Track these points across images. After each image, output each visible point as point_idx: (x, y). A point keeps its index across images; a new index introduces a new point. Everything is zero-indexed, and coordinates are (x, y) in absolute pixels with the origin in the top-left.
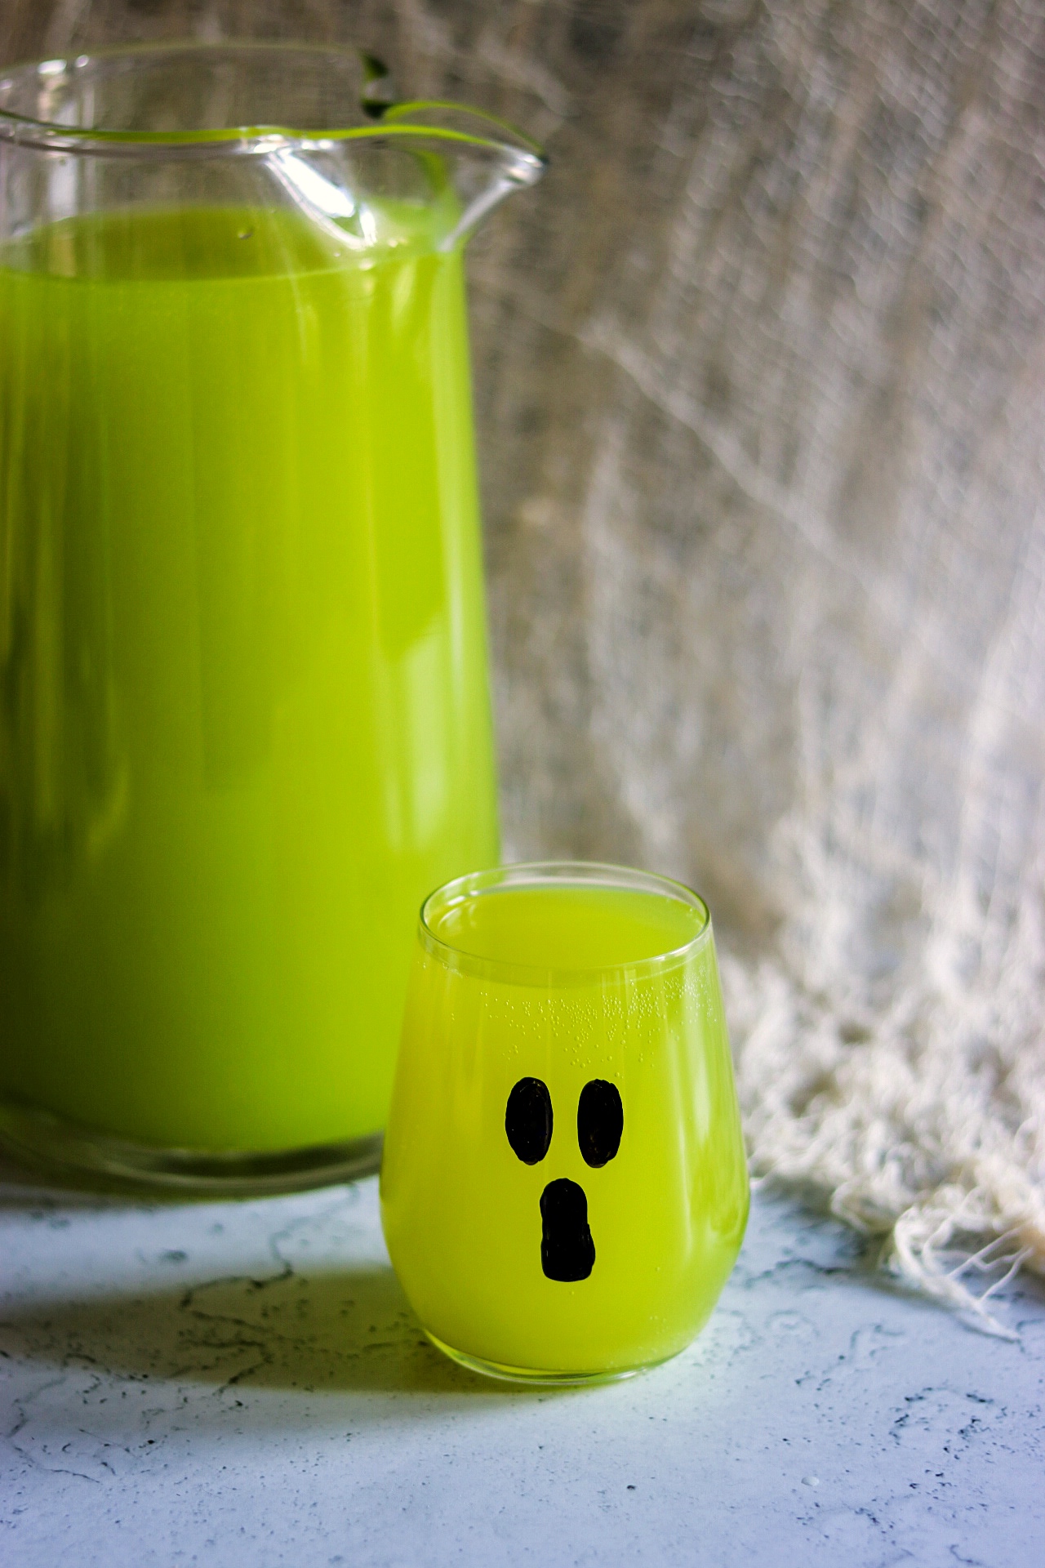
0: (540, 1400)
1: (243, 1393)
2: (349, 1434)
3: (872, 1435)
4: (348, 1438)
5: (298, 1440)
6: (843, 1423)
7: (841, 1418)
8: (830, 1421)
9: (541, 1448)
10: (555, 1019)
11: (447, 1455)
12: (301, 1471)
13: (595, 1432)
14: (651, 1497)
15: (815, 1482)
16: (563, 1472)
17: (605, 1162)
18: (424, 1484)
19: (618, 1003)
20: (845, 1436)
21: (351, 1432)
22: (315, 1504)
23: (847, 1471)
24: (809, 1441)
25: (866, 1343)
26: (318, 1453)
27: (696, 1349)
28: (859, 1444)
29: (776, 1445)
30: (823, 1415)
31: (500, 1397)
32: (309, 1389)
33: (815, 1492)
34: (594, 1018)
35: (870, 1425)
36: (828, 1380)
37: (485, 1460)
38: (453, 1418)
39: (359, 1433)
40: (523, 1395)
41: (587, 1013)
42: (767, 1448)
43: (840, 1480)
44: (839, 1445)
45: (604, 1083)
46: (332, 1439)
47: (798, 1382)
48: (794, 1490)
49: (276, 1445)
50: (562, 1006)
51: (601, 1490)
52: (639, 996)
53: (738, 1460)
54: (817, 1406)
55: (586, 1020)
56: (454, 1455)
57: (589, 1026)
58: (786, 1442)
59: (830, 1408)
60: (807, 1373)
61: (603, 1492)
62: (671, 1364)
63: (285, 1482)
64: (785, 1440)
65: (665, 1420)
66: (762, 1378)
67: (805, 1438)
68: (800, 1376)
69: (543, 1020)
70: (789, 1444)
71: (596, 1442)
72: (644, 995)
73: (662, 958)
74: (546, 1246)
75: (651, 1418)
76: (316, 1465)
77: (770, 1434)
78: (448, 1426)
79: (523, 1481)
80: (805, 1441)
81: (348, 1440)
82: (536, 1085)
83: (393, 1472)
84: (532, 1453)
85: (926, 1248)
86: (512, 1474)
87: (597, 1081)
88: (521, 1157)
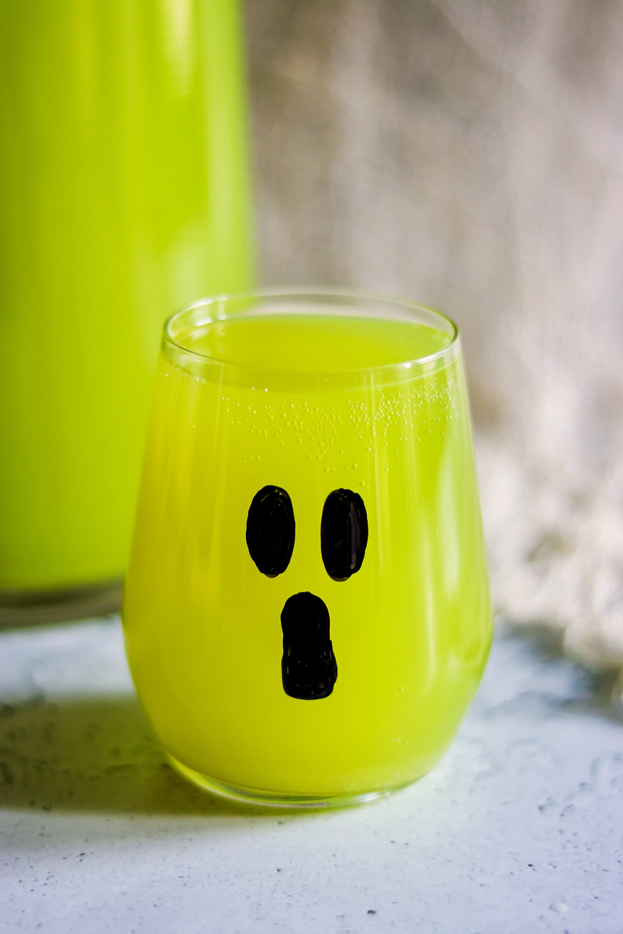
0: (280, 823)
2: (82, 854)
3: (619, 862)
4: (81, 858)
5: (29, 859)
6: (589, 849)
7: (586, 844)
8: (575, 847)
9: (279, 870)
10: (299, 424)
11: (181, 877)
12: (29, 890)
13: (334, 855)
14: (392, 923)
15: (564, 908)
16: (301, 895)
17: (349, 575)
18: (155, 906)
19: (364, 409)
20: (592, 863)
21: (84, 852)
22: (39, 925)
23: (596, 898)
24: (555, 867)
25: (606, 772)
26: (49, 873)
27: (437, 776)
28: (606, 871)
29: (521, 871)
30: (568, 841)
31: (238, 820)
32: (47, 808)
33: (564, 919)
34: (339, 424)
35: (617, 851)
36: (570, 806)
37: (221, 882)
38: (190, 840)
39: (92, 853)
40: (262, 819)
41: (332, 419)
42: (511, 873)
43: (589, 907)
44: (586, 871)
45: (349, 492)
46: (64, 858)
47: (541, 808)
48: (542, 917)
49: (6, 864)
50: (306, 411)
51: (340, 914)
52: (386, 403)
53: (482, 885)
54: (561, 831)
55: (331, 426)
56: (189, 876)
57: (333, 433)
58: (530, 868)
59: (575, 834)
60: (549, 799)
61: (342, 917)
62: (412, 791)
63: (11, 901)
64: (530, 865)
65: (407, 844)
66: (505, 803)
67: (550, 864)
68: (542, 802)
69: (286, 425)
70: (534, 870)
71: (336, 866)
72: (392, 402)
73: (408, 365)
74: (286, 662)
75: (392, 842)
76: (45, 884)
77: (514, 859)
78: (185, 848)
79: (259, 905)
80: (551, 867)
81: (81, 860)
82: (278, 493)
83: (125, 893)
84: (270, 875)
86: (248, 897)
87: (341, 490)
88: (262, 570)
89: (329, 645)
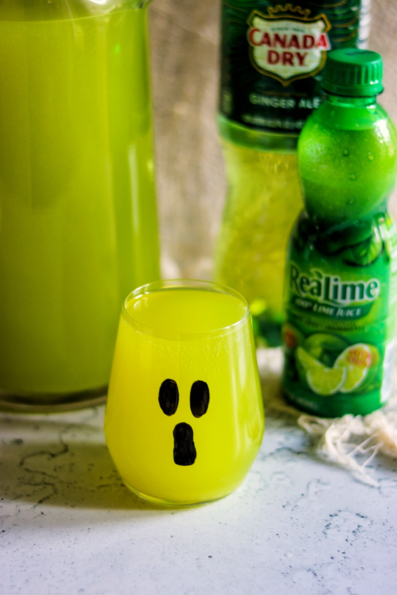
0: (172, 513)
1: (44, 508)
2: (89, 529)
3: (315, 533)
4: (88, 531)
5: (67, 531)
6: (303, 527)
7: (302, 524)
8: (297, 526)
9: (172, 537)
10: (181, 354)
11: (131, 540)
12: (67, 546)
13: (195, 529)
14: (219, 562)
15: (290, 555)
16: (181, 548)
17: (201, 415)
18: (120, 554)
20: (303, 533)
21: (90, 528)
22: (73, 563)
23: (304, 550)
24: (288, 535)
25: (313, 488)
26: (75, 538)
27: (240, 490)
28: (309, 537)
29: (273, 537)
30: (294, 523)
31: (154, 512)
32: (73, 506)
33: (290, 560)
34: (198, 354)
35: (314, 528)
36: (296, 506)
37: (147, 542)
38: (134, 522)
39: (93, 528)
40: (165, 511)
42: (269, 538)
43: (301, 555)
44: (301, 537)
45: (202, 382)
46: (82, 531)
47: (284, 506)
48: (281, 559)
49: (57, 534)
50: (184, 348)
51: (197, 558)
53: (257, 544)
54: (291, 518)
55: (195, 355)
56: (134, 540)
58: (277, 536)
59: (297, 519)
60: (287, 502)
61: (198, 559)
62: (228, 498)
63: (60, 551)
64: (277, 535)
65: (226, 524)
66: (268, 504)
67: (286, 534)
68: (284, 504)
69: (175, 354)
70: (279, 537)
71: (196, 534)
73: (228, 327)
74: (175, 450)
75: (220, 523)
76: (74, 544)
77: (271, 531)
78: (132, 525)
79: (164, 553)
80: (286, 535)
81: (89, 532)
82: (172, 382)
83: (107, 548)
84: (168, 539)
85: (338, 442)
86: (159, 550)
87: (199, 381)
88: (165, 413)
89: (193, 443)
